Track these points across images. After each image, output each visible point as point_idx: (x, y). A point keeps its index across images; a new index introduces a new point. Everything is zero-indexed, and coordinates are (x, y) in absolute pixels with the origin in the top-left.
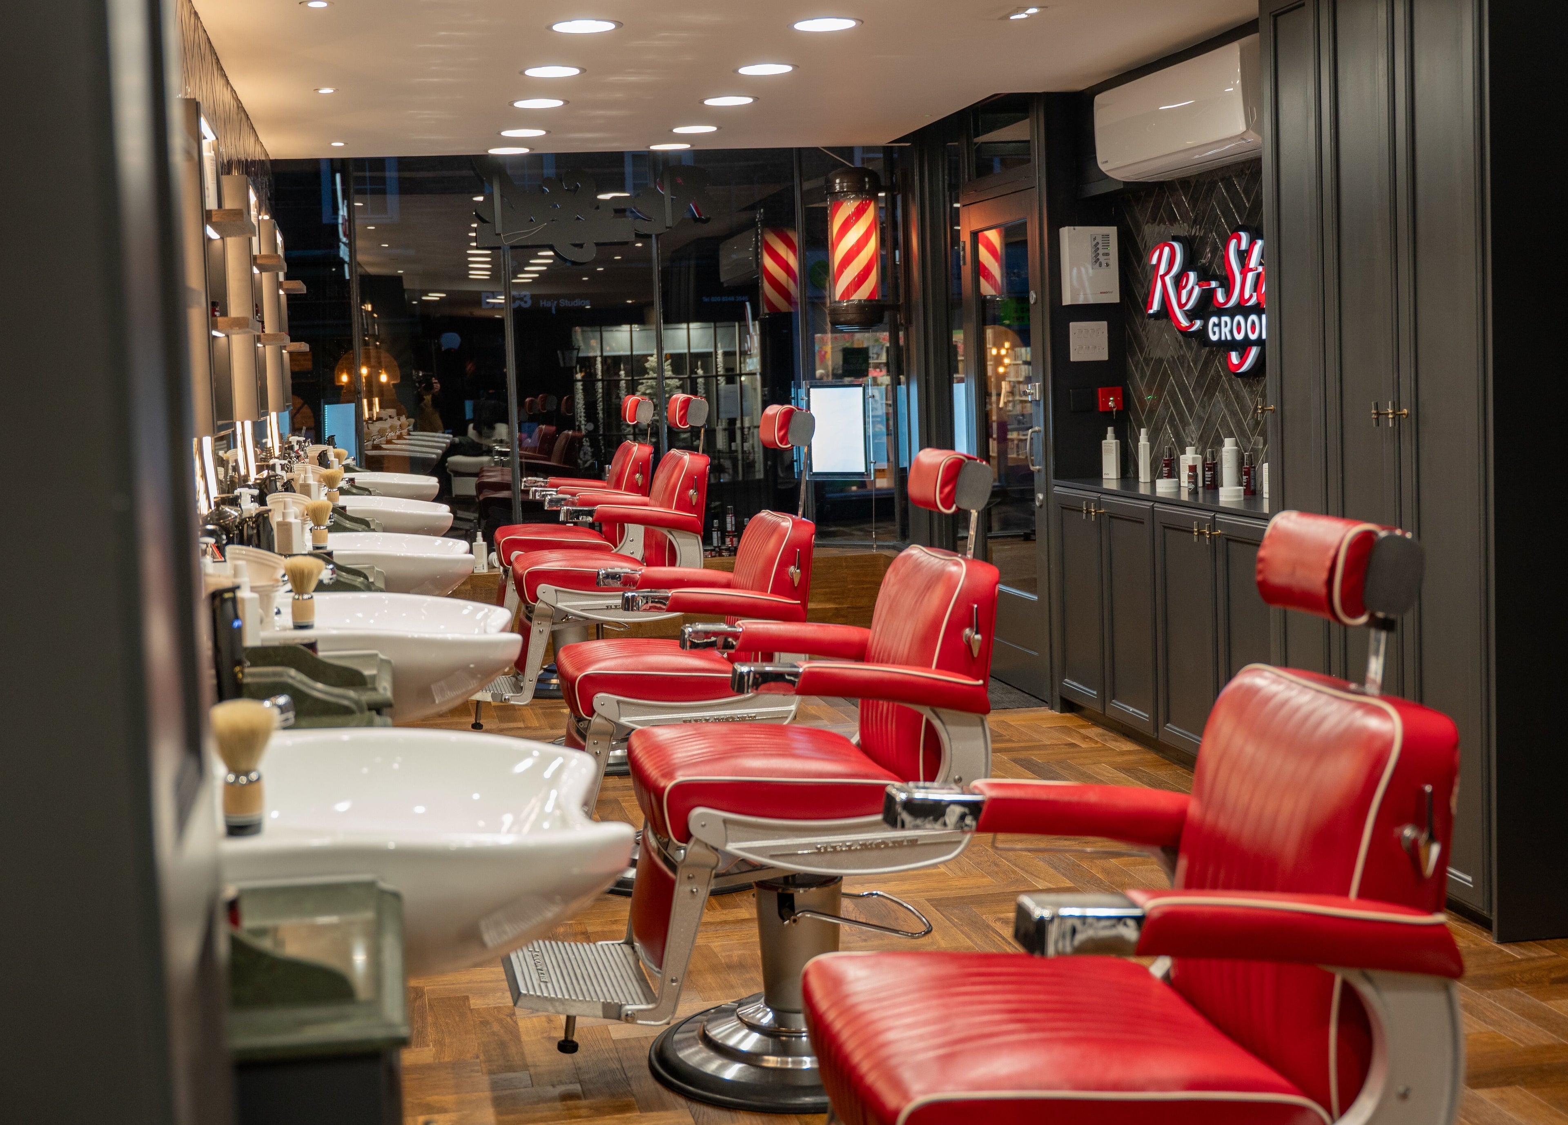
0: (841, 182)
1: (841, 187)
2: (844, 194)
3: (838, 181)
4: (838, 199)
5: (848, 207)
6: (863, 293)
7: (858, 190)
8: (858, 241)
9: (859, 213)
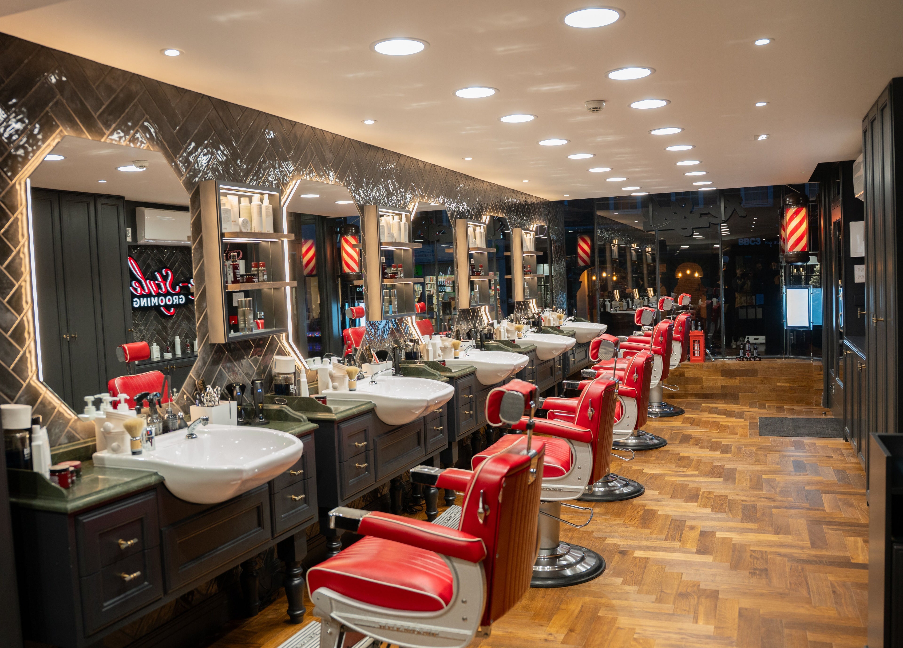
0: (789, 200)
1: (790, 202)
2: (791, 206)
3: (788, 199)
4: (788, 207)
5: (792, 211)
6: (798, 249)
7: (797, 203)
8: (796, 226)
9: (797, 213)
